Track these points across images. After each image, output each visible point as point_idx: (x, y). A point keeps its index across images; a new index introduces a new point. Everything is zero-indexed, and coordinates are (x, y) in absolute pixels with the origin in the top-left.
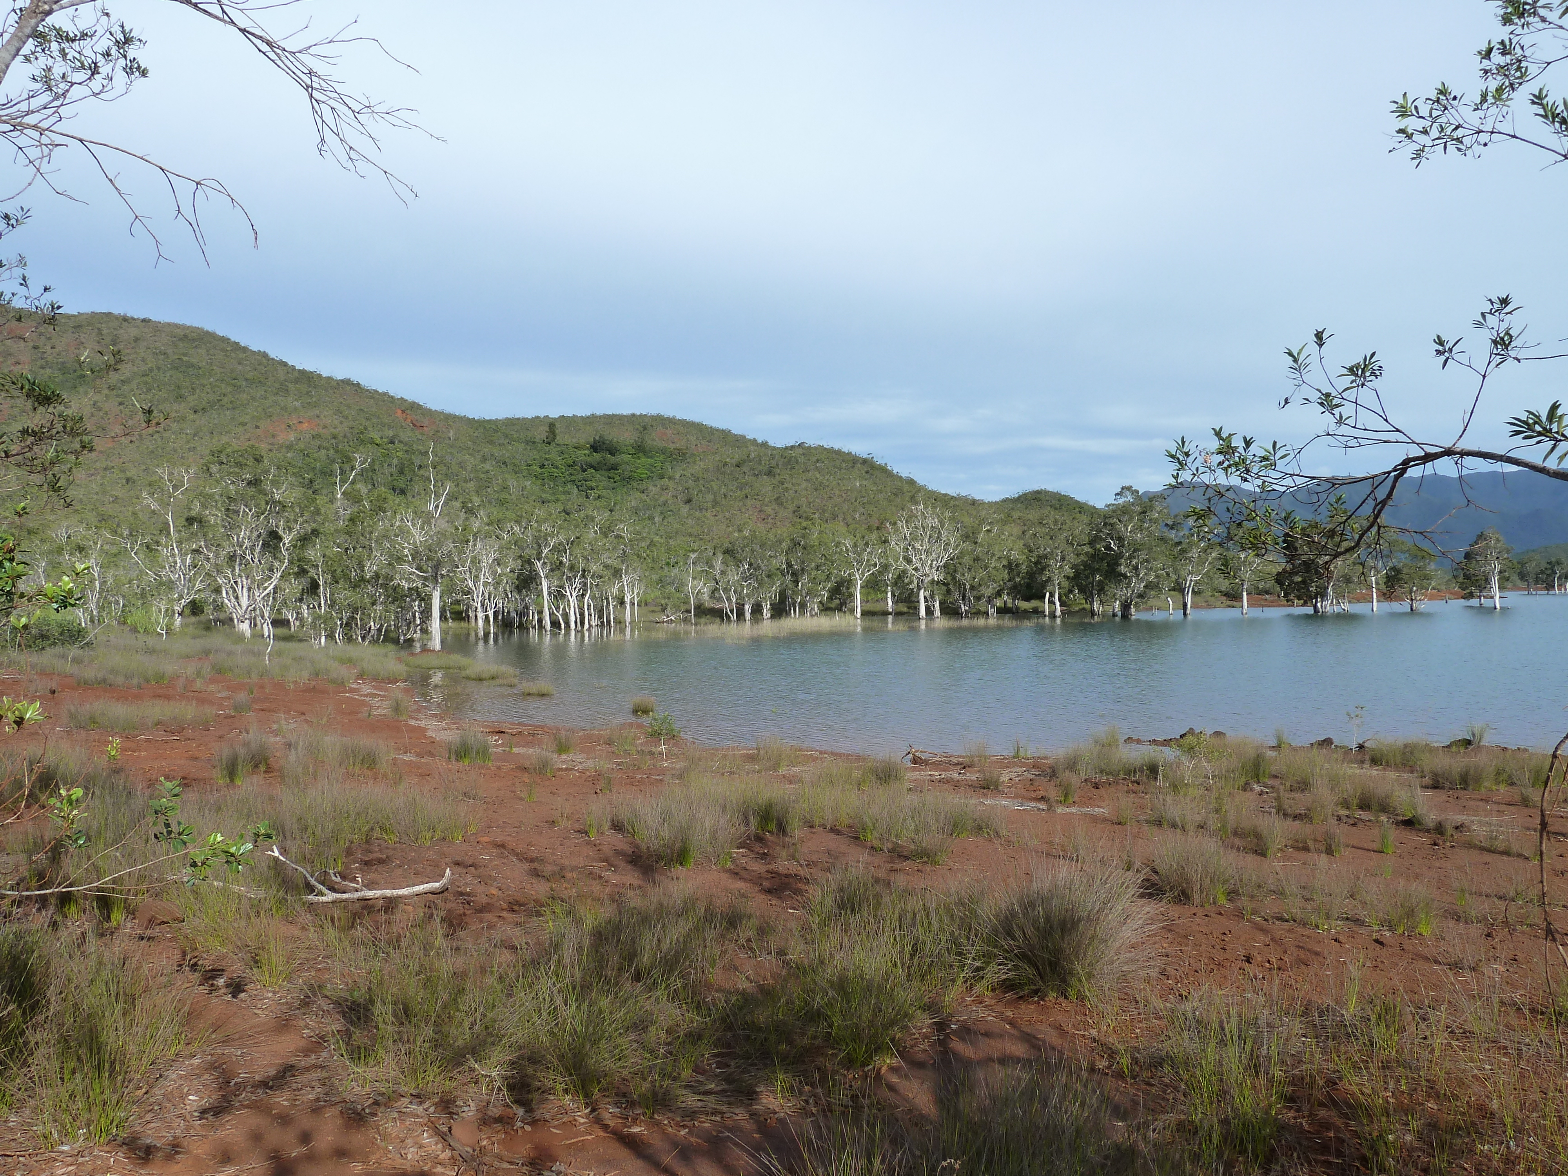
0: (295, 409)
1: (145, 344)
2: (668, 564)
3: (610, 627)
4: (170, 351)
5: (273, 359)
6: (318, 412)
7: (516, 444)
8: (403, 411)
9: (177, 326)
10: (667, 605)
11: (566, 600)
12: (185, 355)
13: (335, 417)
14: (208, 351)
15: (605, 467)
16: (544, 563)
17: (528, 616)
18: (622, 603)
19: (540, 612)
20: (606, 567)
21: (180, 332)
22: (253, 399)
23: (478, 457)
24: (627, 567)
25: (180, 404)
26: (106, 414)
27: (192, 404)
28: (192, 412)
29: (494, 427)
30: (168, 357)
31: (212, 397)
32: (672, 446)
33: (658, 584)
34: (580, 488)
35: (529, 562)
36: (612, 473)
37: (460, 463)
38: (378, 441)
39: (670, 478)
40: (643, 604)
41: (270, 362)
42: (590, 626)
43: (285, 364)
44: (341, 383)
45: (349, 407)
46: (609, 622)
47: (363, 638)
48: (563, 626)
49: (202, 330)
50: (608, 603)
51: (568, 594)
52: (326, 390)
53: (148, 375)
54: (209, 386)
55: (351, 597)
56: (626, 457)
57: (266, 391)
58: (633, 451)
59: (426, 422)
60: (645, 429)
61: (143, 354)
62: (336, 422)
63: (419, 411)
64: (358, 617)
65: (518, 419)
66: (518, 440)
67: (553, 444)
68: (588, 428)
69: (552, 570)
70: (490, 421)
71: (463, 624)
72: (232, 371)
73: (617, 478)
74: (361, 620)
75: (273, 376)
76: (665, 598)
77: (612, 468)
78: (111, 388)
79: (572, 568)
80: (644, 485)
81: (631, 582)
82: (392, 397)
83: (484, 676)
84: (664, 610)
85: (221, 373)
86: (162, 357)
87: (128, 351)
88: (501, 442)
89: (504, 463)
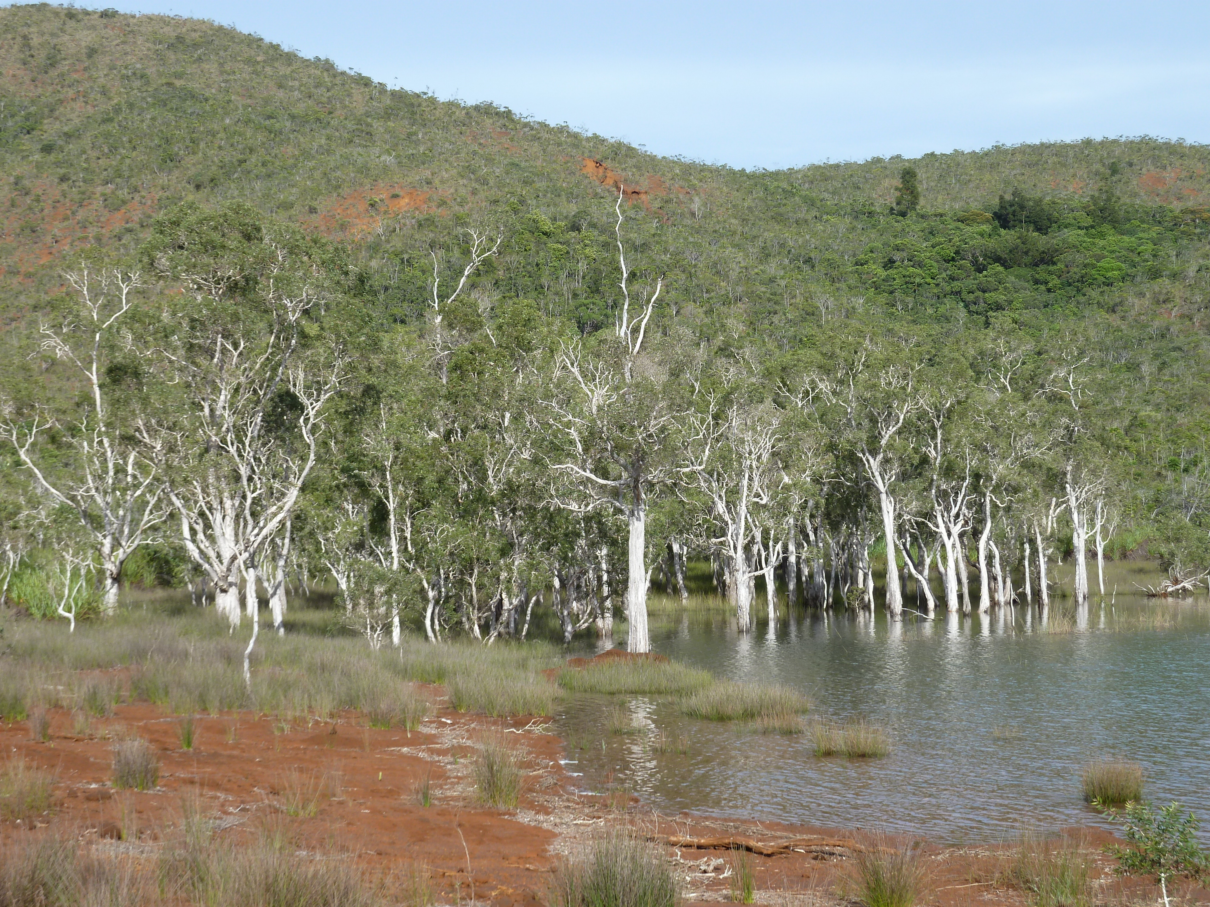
0: (386, 169)
1: (107, 59)
2: (1173, 465)
3: (1041, 606)
4: (151, 71)
5: (343, 73)
6: (428, 173)
7: (833, 220)
8: (599, 164)
9: (164, 21)
10: (1172, 555)
11: (937, 545)
12: (179, 76)
13: (461, 182)
14: (221, 65)
15: (1027, 259)
16: (886, 461)
17: (854, 581)
18: (1068, 553)
19: (880, 575)
20: (1028, 465)
21: (170, 32)
22: (306, 155)
23: (753, 250)
24: (1077, 468)
25: (170, 171)
26: (38, 201)
27: (192, 171)
28: (191, 187)
29: (785, 185)
30: (148, 83)
31: (231, 156)
32: (1176, 206)
33: (1150, 509)
34: (973, 308)
35: (853, 459)
36: (1041, 272)
37: (715, 264)
38: (548, 226)
39: (1174, 276)
40: (1116, 556)
41: (338, 81)
42: (994, 603)
43: (366, 82)
44: (474, 114)
45: (489, 160)
46: (1037, 593)
47: (485, 629)
48: (931, 604)
49: (211, 25)
50: (1034, 552)
51: (942, 530)
52: (445, 128)
53: (111, 120)
54: (222, 135)
55: (455, 537)
56: (1071, 235)
57: (329, 138)
58: (1089, 221)
59: (644, 184)
60: (1114, 170)
61: (102, 81)
62: (463, 192)
63: (630, 162)
64: (473, 581)
65: (837, 166)
66: (837, 212)
67: (911, 214)
68: (988, 176)
69: (904, 476)
70: (776, 175)
71: (712, 602)
72: (267, 102)
73: (1054, 281)
74: (480, 587)
75: (345, 107)
76: (1168, 540)
77: (1042, 261)
78: (47, 149)
79: (948, 471)
80: (1113, 296)
81: (1087, 501)
82: (576, 136)
83: (728, 710)
84: (1166, 566)
85: (245, 107)
86: (137, 83)
87: (75, 76)
88: (800, 215)
89: (808, 261)
